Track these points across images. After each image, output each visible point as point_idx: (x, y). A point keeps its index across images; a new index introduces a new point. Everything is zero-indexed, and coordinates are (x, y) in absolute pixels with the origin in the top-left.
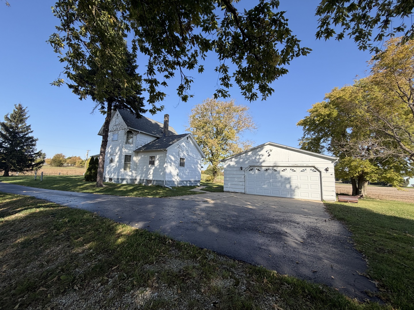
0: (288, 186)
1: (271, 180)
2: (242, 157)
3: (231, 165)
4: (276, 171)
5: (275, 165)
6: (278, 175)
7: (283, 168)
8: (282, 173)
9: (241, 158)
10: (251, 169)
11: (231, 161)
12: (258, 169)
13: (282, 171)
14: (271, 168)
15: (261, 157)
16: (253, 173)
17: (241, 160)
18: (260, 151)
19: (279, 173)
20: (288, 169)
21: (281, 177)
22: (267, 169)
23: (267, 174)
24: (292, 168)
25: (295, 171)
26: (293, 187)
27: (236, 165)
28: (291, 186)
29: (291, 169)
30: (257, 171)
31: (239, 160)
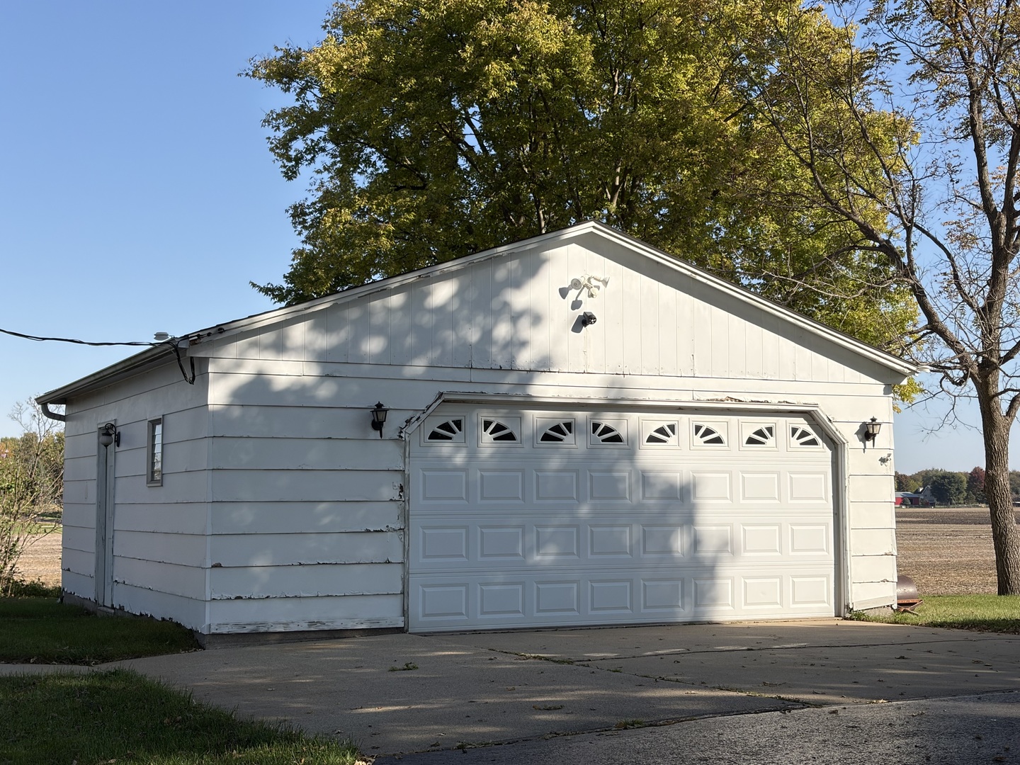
0: (680, 543)
1: (584, 510)
2: (378, 319)
3: (281, 383)
4: (617, 439)
5: (613, 394)
6: (624, 471)
7: (653, 422)
8: (650, 456)
9: (366, 328)
10: (446, 427)
11: (280, 347)
12: (499, 428)
13: (652, 439)
14: (581, 415)
15: (525, 330)
16: (459, 459)
17: (373, 346)
18: (517, 283)
19: (631, 454)
20: (685, 423)
21: (645, 479)
22: (557, 429)
23: (555, 463)
24: (707, 421)
25: (718, 440)
26: (707, 551)
27: (326, 391)
28: (696, 543)
29: (698, 428)
30: (487, 437)
31: (356, 341)
